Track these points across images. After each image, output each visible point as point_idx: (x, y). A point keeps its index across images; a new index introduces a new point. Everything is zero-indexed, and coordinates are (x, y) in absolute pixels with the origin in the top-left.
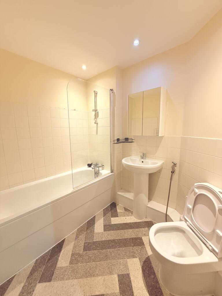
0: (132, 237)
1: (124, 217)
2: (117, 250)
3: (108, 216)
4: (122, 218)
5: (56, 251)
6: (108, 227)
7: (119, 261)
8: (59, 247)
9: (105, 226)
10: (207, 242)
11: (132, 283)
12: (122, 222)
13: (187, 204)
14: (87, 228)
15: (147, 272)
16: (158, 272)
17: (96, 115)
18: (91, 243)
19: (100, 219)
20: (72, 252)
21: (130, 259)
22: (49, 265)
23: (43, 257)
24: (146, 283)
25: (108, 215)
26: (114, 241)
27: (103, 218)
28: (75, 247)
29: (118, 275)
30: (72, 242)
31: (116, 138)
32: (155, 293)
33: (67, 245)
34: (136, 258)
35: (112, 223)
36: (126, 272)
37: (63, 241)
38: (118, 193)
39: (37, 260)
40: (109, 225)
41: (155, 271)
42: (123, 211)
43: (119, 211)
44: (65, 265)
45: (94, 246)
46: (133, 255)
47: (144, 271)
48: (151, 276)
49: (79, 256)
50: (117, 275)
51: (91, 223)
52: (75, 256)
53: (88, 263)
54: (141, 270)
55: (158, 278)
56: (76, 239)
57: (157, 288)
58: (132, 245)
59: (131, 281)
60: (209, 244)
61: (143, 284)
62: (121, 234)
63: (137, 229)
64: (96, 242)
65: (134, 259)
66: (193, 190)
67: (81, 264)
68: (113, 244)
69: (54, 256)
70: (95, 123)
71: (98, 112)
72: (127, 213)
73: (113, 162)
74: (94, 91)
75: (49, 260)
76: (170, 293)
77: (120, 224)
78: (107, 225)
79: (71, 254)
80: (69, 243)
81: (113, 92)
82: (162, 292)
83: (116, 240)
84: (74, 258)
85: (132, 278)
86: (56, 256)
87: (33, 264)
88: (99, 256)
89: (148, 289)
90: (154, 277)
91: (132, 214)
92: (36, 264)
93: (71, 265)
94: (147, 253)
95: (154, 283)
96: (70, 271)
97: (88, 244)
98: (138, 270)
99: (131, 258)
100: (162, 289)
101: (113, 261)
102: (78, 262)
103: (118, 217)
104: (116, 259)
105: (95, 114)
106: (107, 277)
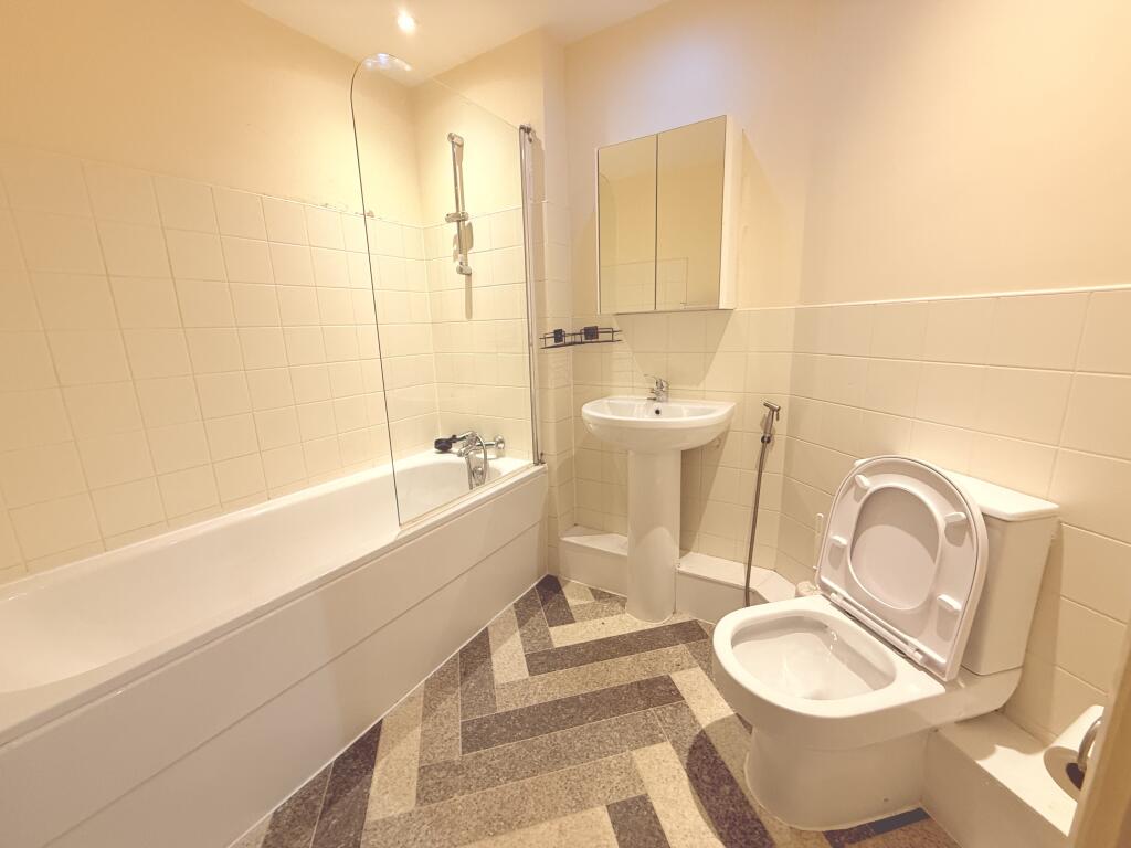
0: (637, 679)
1: (598, 621)
2: (590, 728)
3: (538, 625)
4: (590, 624)
5: (353, 770)
6: (543, 660)
7: (603, 761)
8: (364, 752)
9: (530, 658)
10: (906, 642)
11: (662, 820)
12: (594, 637)
13: (831, 533)
14: (465, 674)
15: (706, 778)
16: (743, 771)
17: (464, 241)
18: (487, 721)
19: (509, 637)
20: (420, 762)
21: (641, 751)
22: (334, 822)
23: (302, 799)
24: (709, 811)
25: (535, 620)
26: (574, 700)
27: (518, 634)
28: (427, 743)
29: (608, 806)
30: (410, 729)
31: (550, 330)
32: (742, 836)
33: (393, 742)
34: (662, 741)
35: (557, 645)
36: (634, 791)
37: (377, 730)
38: (565, 539)
39: (276, 813)
40: (548, 653)
41: (732, 771)
42: (590, 600)
43: (577, 603)
44: (402, 810)
45: (504, 730)
46: (650, 736)
47: (694, 778)
48: (722, 790)
49: (452, 772)
50: (605, 807)
51: (476, 654)
52: (436, 773)
53: (489, 790)
54: (686, 777)
55: (744, 791)
56: (425, 716)
57: (745, 821)
58: (641, 703)
59: (655, 817)
60: (913, 645)
61: (700, 817)
62: (594, 675)
63: (648, 653)
64: (507, 713)
65: (657, 747)
66: (853, 482)
67: (462, 797)
68: (573, 710)
69: (349, 788)
70: (461, 271)
71: (470, 224)
72: (606, 606)
73: (542, 422)
74: (451, 137)
75: (330, 803)
76: (791, 828)
77: (586, 645)
78: (539, 654)
79: (416, 768)
80: (402, 735)
81: (531, 140)
82: (763, 828)
83: (581, 698)
84: (430, 782)
85: (658, 807)
86: (358, 787)
87: (265, 831)
88: (529, 759)
89: (716, 828)
90: (732, 790)
91: (624, 606)
92: (277, 830)
93: (425, 808)
94: (696, 722)
95: (734, 806)
96: (425, 827)
97: (480, 727)
98: (674, 777)
99: (644, 746)
100: (763, 819)
101: (582, 767)
102: (449, 791)
103: (573, 621)
104: (591, 756)
105: (456, 232)
106: (568, 821)
